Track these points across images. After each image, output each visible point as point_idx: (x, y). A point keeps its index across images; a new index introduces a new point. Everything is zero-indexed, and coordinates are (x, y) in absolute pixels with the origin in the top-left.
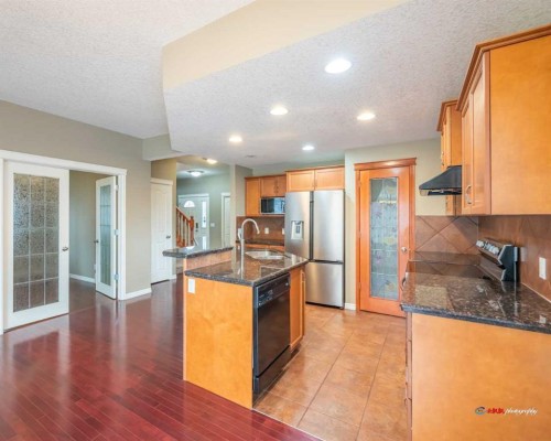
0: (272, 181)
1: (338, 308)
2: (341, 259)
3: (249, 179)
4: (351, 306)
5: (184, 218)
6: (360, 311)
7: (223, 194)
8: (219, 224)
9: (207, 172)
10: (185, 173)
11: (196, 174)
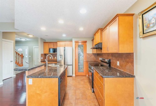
0: (52, 44)
1: (71, 76)
2: (72, 64)
3: (45, 43)
4: (74, 75)
5: (18, 54)
6: (76, 76)
7: (34, 47)
8: (32, 56)
9: (28, 39)
10: (18, 39)
11: (23, 40)
